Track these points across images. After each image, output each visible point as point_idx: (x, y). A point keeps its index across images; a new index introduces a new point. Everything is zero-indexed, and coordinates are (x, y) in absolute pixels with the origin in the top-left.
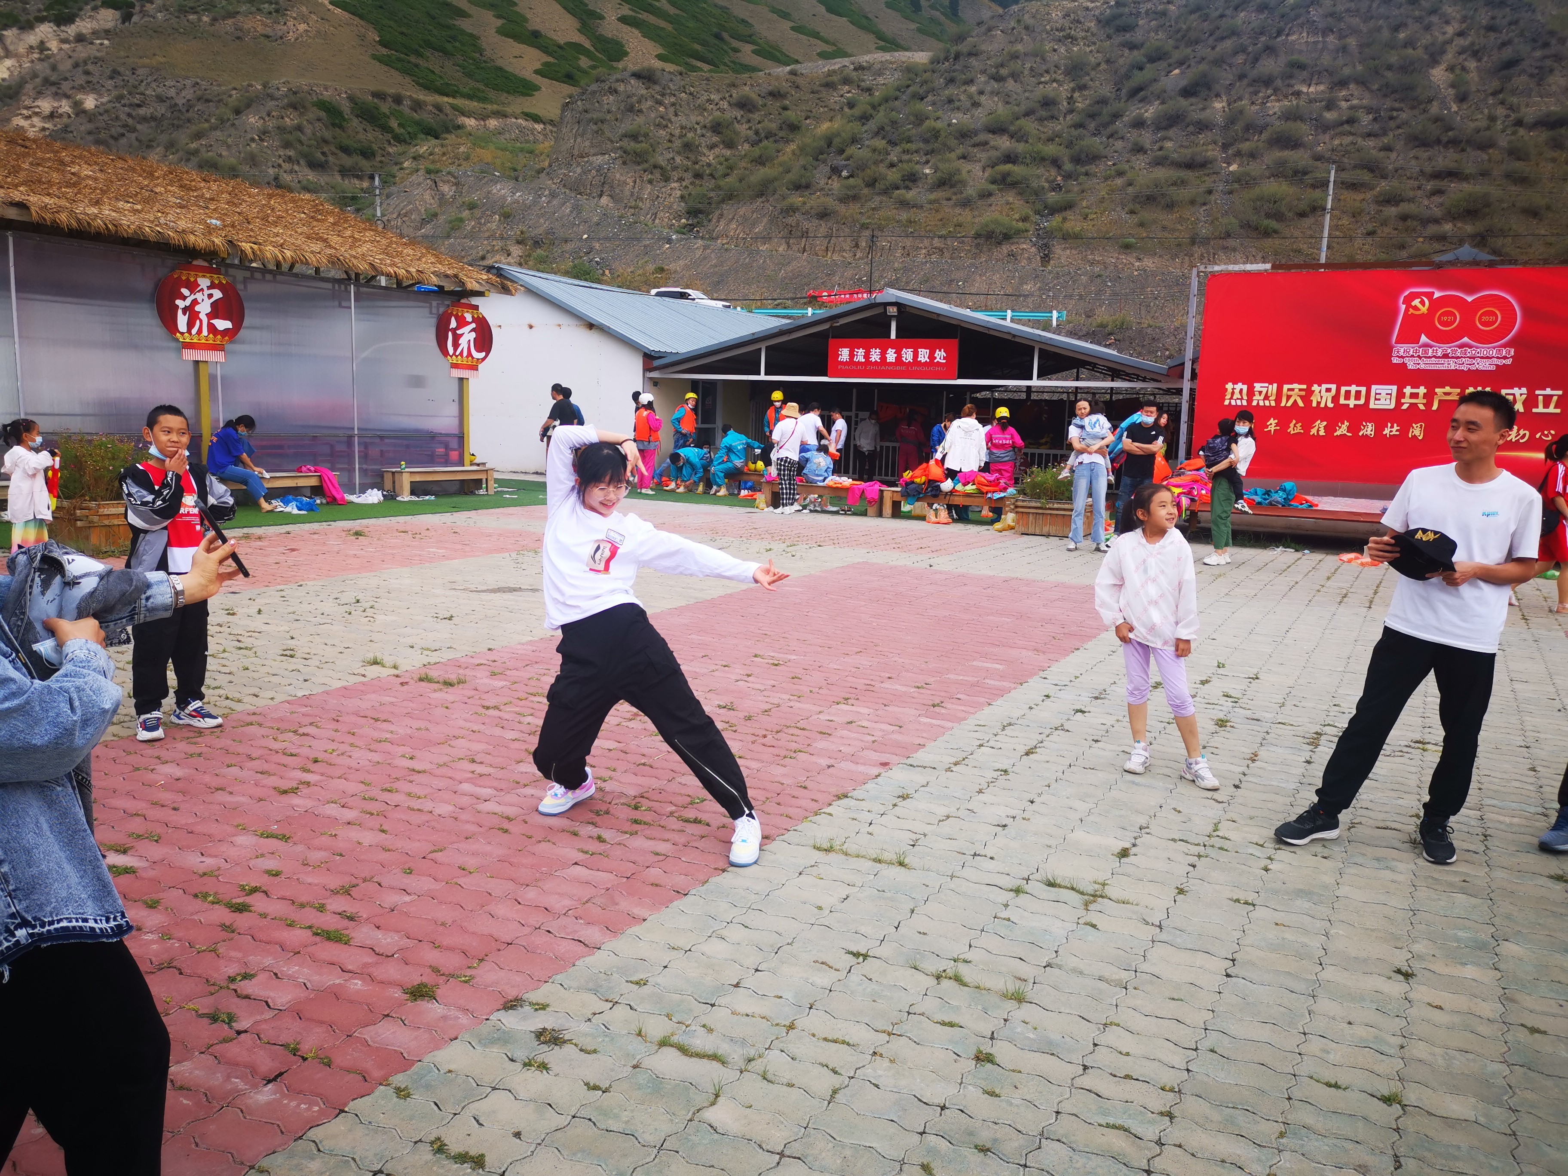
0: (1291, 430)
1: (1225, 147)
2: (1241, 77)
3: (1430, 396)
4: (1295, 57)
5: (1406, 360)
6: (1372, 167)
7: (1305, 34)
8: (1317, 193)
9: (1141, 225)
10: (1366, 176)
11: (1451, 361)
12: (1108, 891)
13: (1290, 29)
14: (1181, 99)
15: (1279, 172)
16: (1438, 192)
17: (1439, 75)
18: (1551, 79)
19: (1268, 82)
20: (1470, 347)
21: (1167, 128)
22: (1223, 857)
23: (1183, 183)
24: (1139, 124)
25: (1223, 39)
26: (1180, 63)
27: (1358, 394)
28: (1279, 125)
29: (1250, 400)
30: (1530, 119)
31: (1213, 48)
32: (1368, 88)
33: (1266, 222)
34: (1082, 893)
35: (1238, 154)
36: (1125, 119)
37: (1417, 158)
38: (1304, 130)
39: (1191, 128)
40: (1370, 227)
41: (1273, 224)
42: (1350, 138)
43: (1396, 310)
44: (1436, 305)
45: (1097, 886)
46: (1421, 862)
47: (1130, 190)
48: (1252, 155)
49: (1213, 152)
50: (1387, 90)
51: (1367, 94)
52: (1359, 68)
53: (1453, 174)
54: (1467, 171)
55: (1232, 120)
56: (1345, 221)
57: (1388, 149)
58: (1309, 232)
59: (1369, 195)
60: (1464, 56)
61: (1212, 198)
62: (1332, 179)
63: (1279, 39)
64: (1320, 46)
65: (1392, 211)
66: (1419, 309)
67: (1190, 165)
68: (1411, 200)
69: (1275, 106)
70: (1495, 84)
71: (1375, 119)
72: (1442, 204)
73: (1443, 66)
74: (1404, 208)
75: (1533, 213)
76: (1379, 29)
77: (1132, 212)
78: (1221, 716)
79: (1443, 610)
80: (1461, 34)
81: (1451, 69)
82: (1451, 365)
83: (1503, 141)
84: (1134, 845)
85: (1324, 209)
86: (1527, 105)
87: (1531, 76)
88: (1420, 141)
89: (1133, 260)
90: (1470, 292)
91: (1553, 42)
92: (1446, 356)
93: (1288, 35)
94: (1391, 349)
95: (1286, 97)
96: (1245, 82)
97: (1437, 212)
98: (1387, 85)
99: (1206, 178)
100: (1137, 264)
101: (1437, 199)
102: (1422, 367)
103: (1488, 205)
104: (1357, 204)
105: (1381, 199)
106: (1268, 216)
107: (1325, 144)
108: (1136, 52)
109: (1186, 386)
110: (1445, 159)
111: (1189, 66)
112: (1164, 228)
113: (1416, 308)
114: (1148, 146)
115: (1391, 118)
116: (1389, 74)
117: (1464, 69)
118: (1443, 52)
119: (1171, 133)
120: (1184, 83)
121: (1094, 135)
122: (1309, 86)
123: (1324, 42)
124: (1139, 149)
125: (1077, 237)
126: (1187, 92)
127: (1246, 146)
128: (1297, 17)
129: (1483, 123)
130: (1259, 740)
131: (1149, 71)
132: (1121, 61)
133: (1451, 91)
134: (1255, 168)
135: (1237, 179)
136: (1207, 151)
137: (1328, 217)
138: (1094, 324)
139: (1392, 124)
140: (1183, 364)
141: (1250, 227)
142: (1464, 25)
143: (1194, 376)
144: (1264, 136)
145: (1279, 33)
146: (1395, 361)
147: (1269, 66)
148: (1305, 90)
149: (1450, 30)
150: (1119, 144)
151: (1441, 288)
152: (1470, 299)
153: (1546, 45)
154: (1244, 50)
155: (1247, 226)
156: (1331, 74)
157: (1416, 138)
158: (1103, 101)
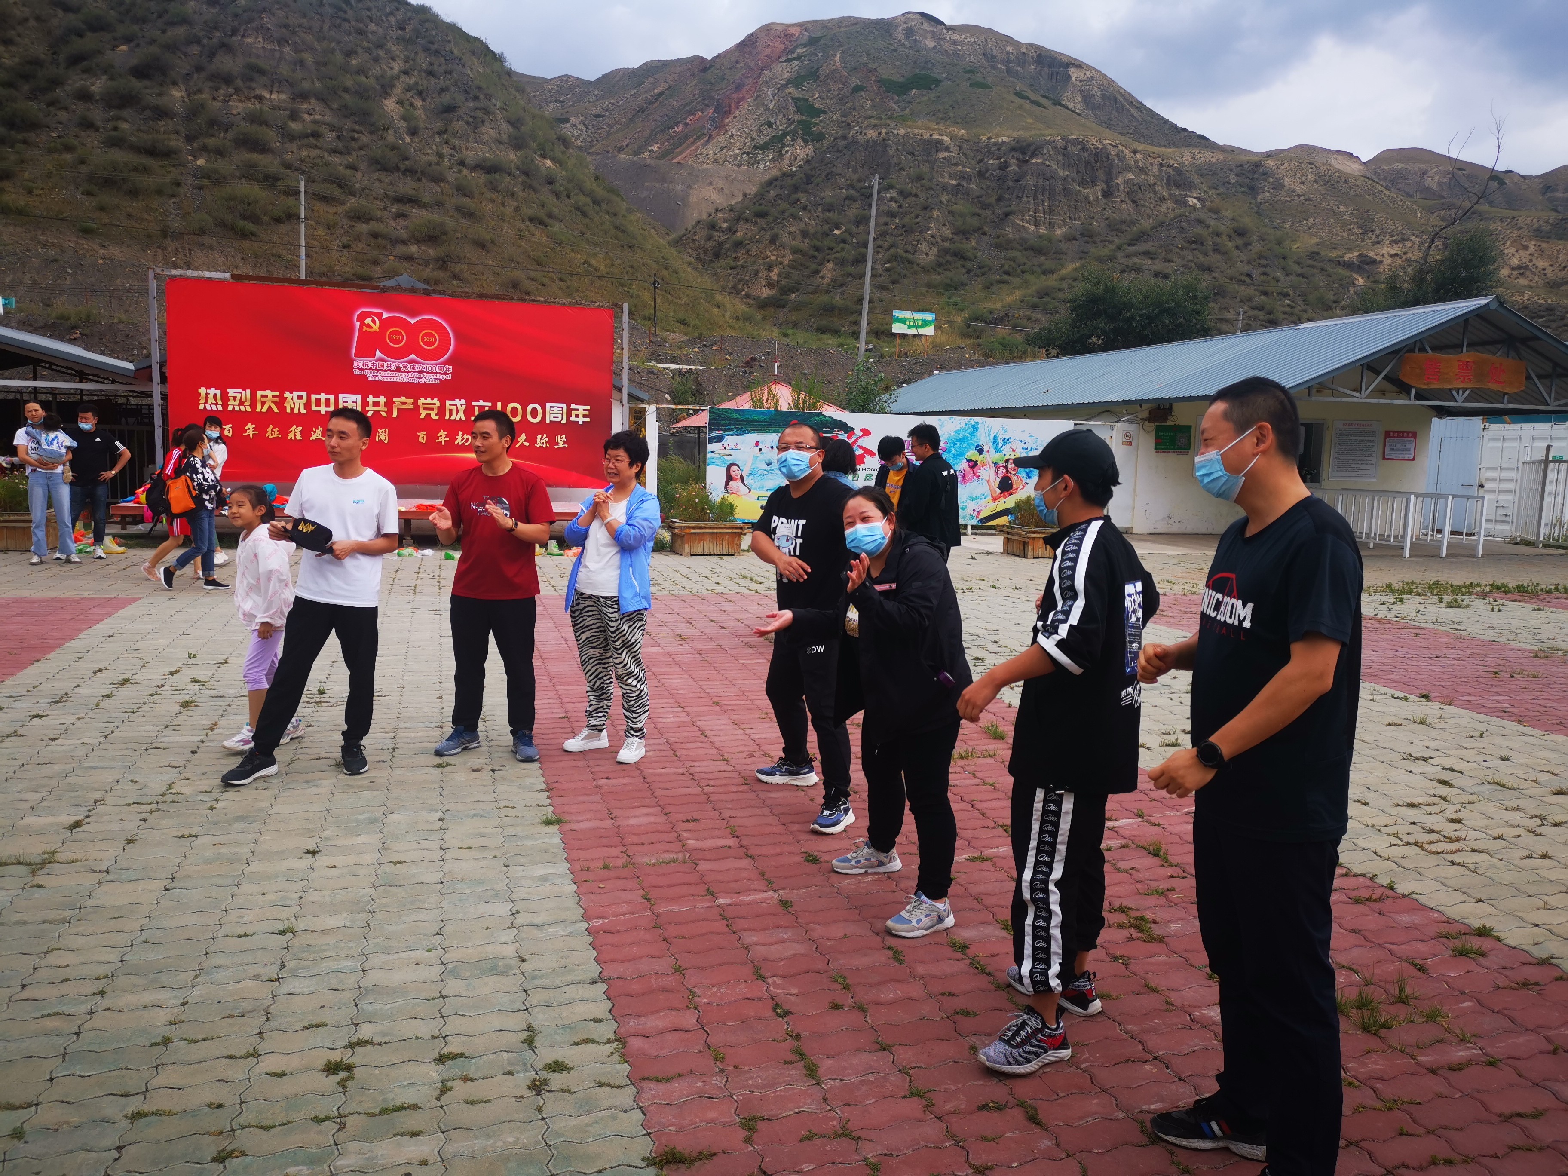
0: (270, 436)
1: (189, 139)
2: (199, 69)
3: (389, 405)
4: (253, 60)
5: (366, 372)
6: (340, 183)
7: (261, 39)
8: (291, 201)
9: (102, 209)
10: (336, 192)
11: (404, 374)
12: (58, 857)
13: (245, 30)
14: (134, 80)
15: (250, 173)
16: (403, 216)
17: (390, 105)
18: (484, 129)
19: (228, 80)
20: (418, 363)
21: (121, 107)
22: (173, 808)
23: (146, 170)
24: (84, 96)
25: (173, 24)
26: (128, 40)
27: (327, 402)
28: (245, 127)
29: (225, 405)
30: (470, 161)
31: (164, 32)
32: (328, 106)
33: (241, 223)
34: (29, 864)
35: (204, 149)
36: (67, 88)
37: (380, 181)
38: (271, 136)
39: (148, 113)
40: (345, 240)
41: (250, 226)
42: (316, 152)
43: (352, 328)
44: (385, 324)
45: (45, 856)
46: (342, 776)
47: (83, 168)
48: (220, 152)
49: (176, 143)
50: (346, 112)
51: (327, 111)
52: (318, 85)
53: (412, 201)
54: (425, 200)
55: (194, 111)
56: (321, 232)
57: (354, 168)
58: (287, 239)
59: (341, 209)
60: (411, 93)
61: (181, 190)
62: (302, 189)
63: (234, 38)
64: (277, 55)
65: (363, 228)
66: (371, 327)
67: (152, 152)
68: (379, 220)
69: (238, 107)
70: (439, 125)
71: (338, 137)
72: (406, 227)
73: (394, 99)
74: (374, 226)
75: (481, 245)
76: (332, 51)
77: (88, 193)
78: (187, 698)
79: (332, 578)
80: (406, 73)
81: (400, 102)
82: (403, 378)
83: (451, 177)
84: (88, 817)
85: (299, 218)
86: (467, 149)
87: (467, 123)
88: (380, 165)
89: (96, 247)
90: (413, 316)
91: (482, 97)
92: (398, 370)
93: (243, 36)
94: (351, 362)
95: (249, 99)
96: (203, 75)
97: (404, 234)
98: (346, 107)
99: (172, 169)
100: (102, 251)
101: (402, 222)
102: (380, 379)
103: (445, 233)
104: (331, 217)
105: (352, 214)
106: (244, 217)
107: (293, 153)
108: (71, 16)
109: (157, 389)
110: (406, 186)
111: (138, 45)
112: (129, 216)
113: (368, 326)
114: (99, 123)
115: (353, 139)
116: (347, 96)
117: (412, 105)
118: (393, 86)
119: (126, 113)
120: (134, 61)
121: (29, 98)
122: (271, 92)
123: (281, 52)
124: (87, 125)
125: (21, 212)
126: (140, 72)
127: (211, 142)
128: (251, 20)
129: (434, 159)
130: (221, 712)
131: (90, 41)
132: (55, 22)
133: (403, 124)
134: (223, 166)
135: (204, 174)
136: (169, 139)
137: (303, 225)
138: (54, 315)
139: (354, 144)
140: (150, 367)
141: (225, 226)
142: (408, 65)
143: (164, 379)
144: (230, 135)
145: (234, 32)
146: (357, 372)
147: (225, 63)
148: (267, 95)
149: (397, 66)
150: (63, 115)
151: (388, 310)
152: (412, 321)
153: (476, 98)
154: (198, 41)
155: (222, 224)
156: (291, 85)
157: (377, 162)
158: (36, 63)
